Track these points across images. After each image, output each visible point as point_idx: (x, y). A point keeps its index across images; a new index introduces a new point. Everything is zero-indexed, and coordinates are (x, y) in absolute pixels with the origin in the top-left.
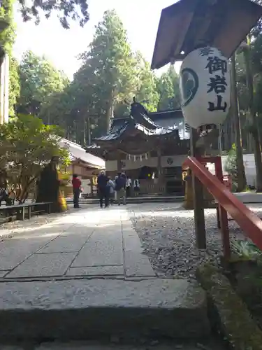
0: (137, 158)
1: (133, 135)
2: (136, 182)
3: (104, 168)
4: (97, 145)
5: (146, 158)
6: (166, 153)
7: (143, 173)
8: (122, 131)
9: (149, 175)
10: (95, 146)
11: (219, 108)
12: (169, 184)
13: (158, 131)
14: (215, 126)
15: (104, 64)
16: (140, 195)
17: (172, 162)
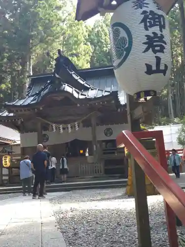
0: (64, 129)
1: (59, 99)
2: (63, 161)
3: (19, 142)
4: (9, 112)
5: (77, 129)
6: (102, 121)
7: (73, 149)
8: (43, 93)
9: (82, 152)
10: (6, 114)
11: (158, 71)
12: (108, 162)
13: (91, 94)
14: (155, 92)
15: (19, 6)
16: (70, 178)
17: (111, 134)
